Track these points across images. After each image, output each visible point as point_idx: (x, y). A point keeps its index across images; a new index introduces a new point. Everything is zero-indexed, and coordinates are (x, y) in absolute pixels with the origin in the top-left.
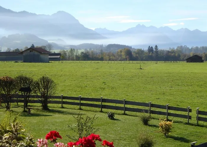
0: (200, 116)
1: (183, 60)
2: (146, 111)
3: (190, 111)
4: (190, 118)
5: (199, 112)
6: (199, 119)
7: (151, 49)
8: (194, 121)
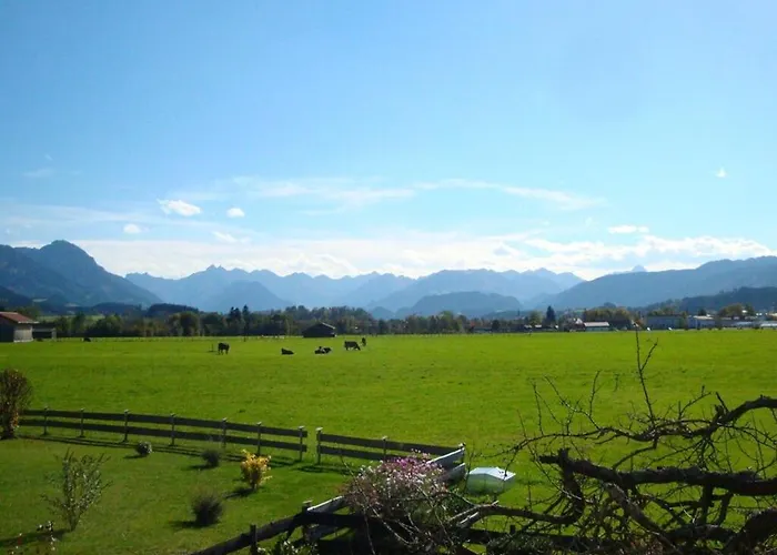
0: (323, 444)
1: (294, 333)
2: (216, 438)
3: (304, 434)
4: (304, 448)
5: (321, 437)
6: (322, 450)
7: (235, 314)
8: (311, 455)
